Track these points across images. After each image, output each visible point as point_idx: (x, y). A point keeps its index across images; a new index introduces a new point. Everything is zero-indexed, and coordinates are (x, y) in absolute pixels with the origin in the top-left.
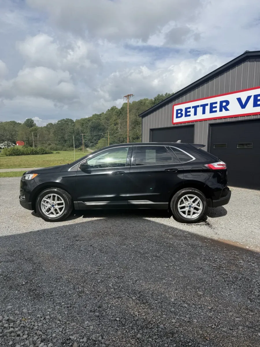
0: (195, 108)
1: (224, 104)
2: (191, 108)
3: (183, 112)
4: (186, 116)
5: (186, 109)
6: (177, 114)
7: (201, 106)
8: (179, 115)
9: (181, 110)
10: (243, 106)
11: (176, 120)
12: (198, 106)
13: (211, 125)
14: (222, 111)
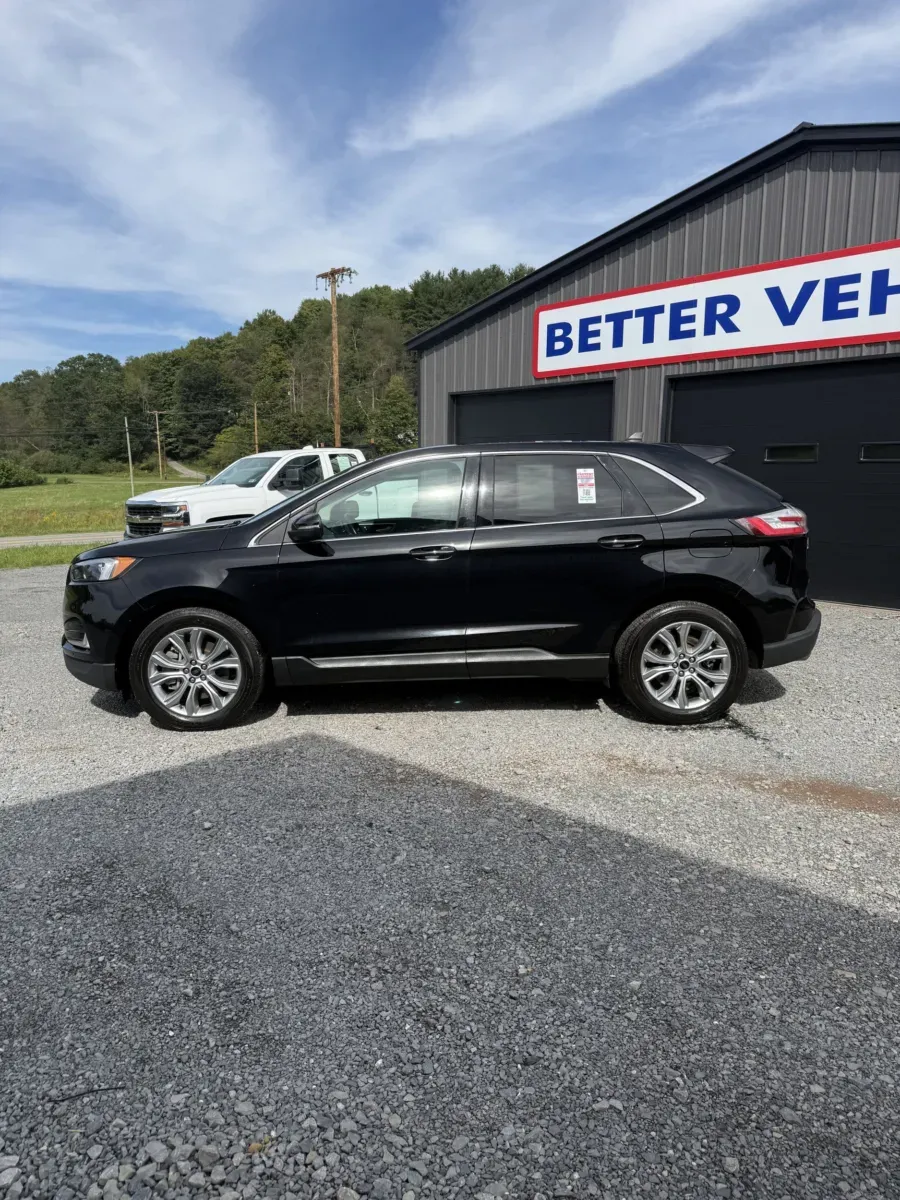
0: (618, 320)
1: (722, 308)
2: (603, 319)
3: (574, 336)
4: (585, 347)
5: (584, 323)
6: (551, 339)
7: (639, 313)
8: (559, 345)
9: (567, 327)
10: (788, 317)
11: (546, 364)
12: (628, 315)
13: (674, 382)
14: (714, 333)
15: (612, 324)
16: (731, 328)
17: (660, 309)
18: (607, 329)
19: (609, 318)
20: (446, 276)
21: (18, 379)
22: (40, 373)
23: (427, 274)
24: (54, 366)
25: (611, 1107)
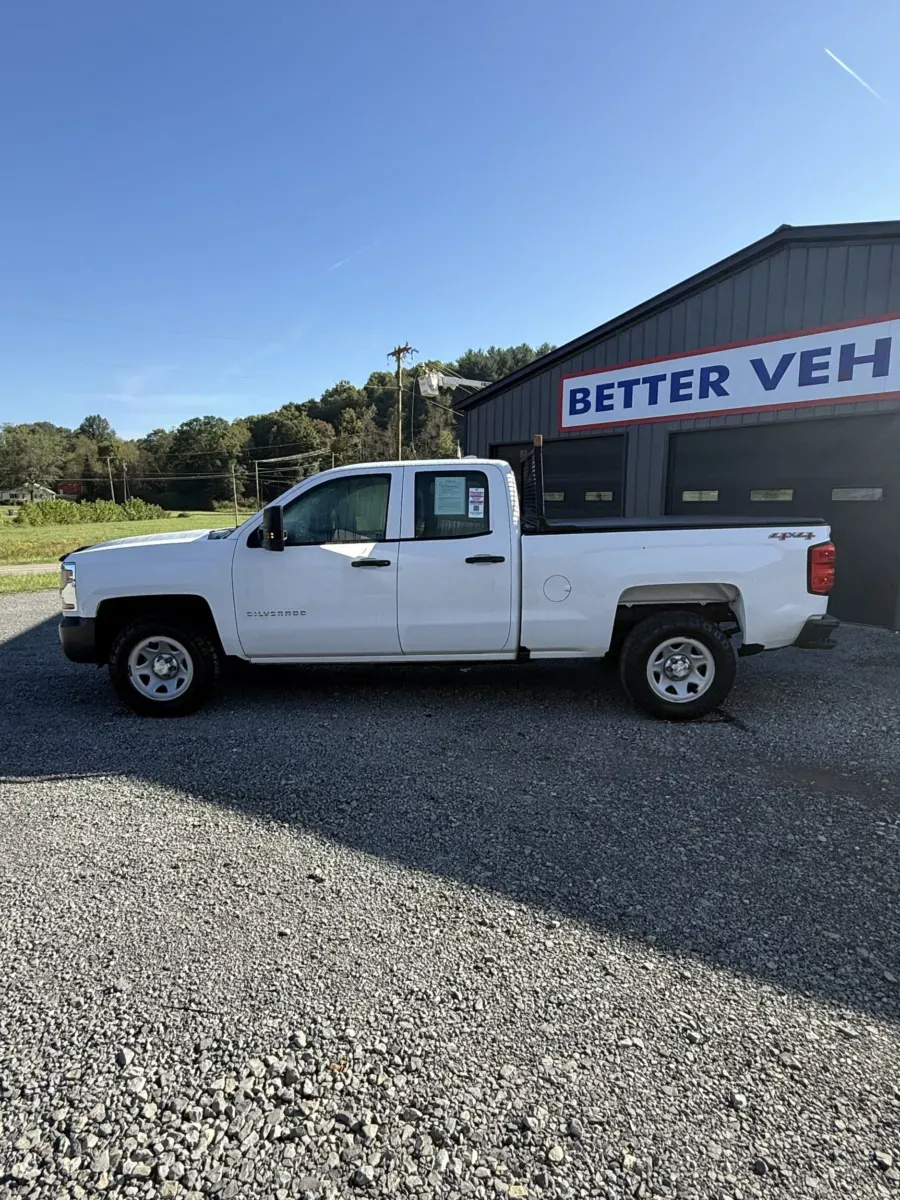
0: (628, 386)
1: (714, 377)
2: (616, 385)
3: (592, 398)
4: (600, 408)
6: (573, 401)
8: (580, 406)
9: (586, 392)
10: (770, 384)
11: (569, 421)
12: (636, 382)
13: (673, 436)
14: (707, 397)
15: (623, 389)
16: (721, 392)
17: (663, 378)
18: (619, 393)
19: (621, 384)
20: (485, 353)
21: (149, 436)
22: (167, 432)
23: (470, 351)
24: (178, 426)
25: (634, 1045)
